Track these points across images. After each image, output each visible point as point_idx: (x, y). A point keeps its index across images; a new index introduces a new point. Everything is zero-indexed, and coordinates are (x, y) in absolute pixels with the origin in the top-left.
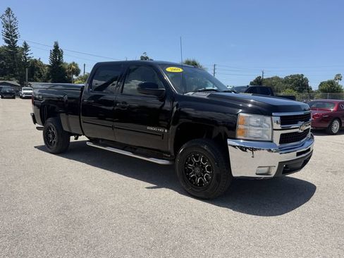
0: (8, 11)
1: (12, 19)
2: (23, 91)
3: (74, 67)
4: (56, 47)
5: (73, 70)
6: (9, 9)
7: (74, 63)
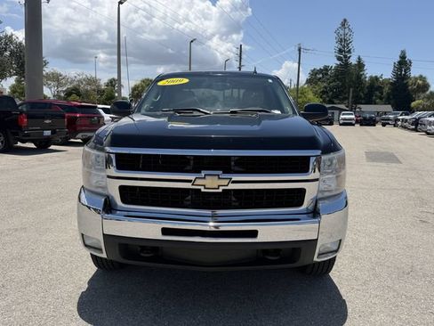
0: (344, 22)
1: (347, 30)
2: (342, 117)
3: (421, 82)
4: (403, 57)
5: (419, 86)
6: (345, 20)
7: (421, 76)
